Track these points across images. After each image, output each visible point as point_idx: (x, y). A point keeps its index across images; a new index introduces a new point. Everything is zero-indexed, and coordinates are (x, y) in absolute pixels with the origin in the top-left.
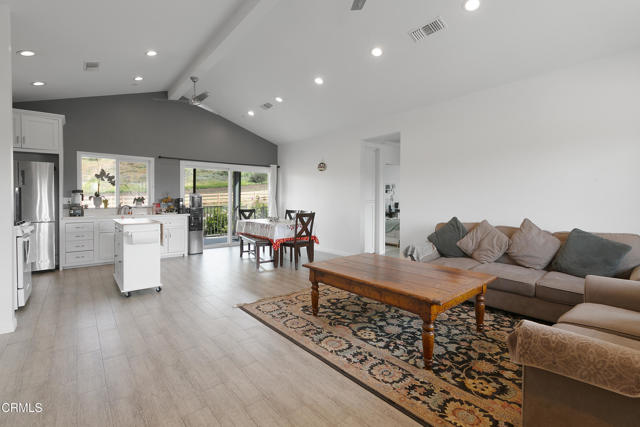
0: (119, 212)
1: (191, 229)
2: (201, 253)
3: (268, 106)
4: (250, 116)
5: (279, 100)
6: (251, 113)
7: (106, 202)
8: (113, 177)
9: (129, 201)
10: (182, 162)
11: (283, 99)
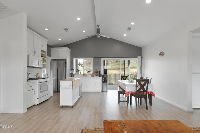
0: (83, 76)
1: (103, 82)
2: (107, 92)
3: (129, 29)
4: (125, 36)
5: (133, 23)
6: (125, 35)
7: (80, 72)
8: (82, 65)
9: (86, 72)
10: (102, 58)
11: (135, 23)
